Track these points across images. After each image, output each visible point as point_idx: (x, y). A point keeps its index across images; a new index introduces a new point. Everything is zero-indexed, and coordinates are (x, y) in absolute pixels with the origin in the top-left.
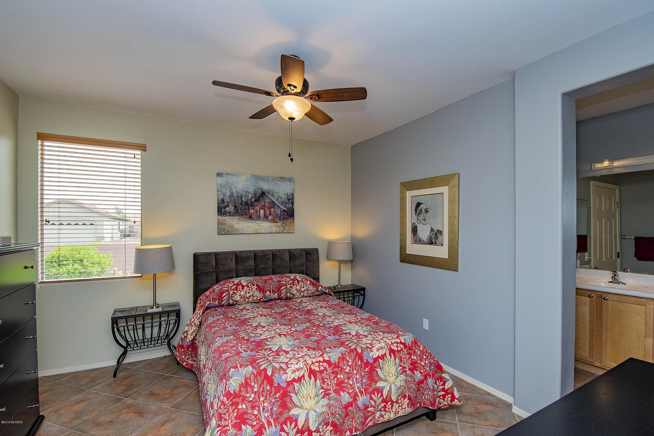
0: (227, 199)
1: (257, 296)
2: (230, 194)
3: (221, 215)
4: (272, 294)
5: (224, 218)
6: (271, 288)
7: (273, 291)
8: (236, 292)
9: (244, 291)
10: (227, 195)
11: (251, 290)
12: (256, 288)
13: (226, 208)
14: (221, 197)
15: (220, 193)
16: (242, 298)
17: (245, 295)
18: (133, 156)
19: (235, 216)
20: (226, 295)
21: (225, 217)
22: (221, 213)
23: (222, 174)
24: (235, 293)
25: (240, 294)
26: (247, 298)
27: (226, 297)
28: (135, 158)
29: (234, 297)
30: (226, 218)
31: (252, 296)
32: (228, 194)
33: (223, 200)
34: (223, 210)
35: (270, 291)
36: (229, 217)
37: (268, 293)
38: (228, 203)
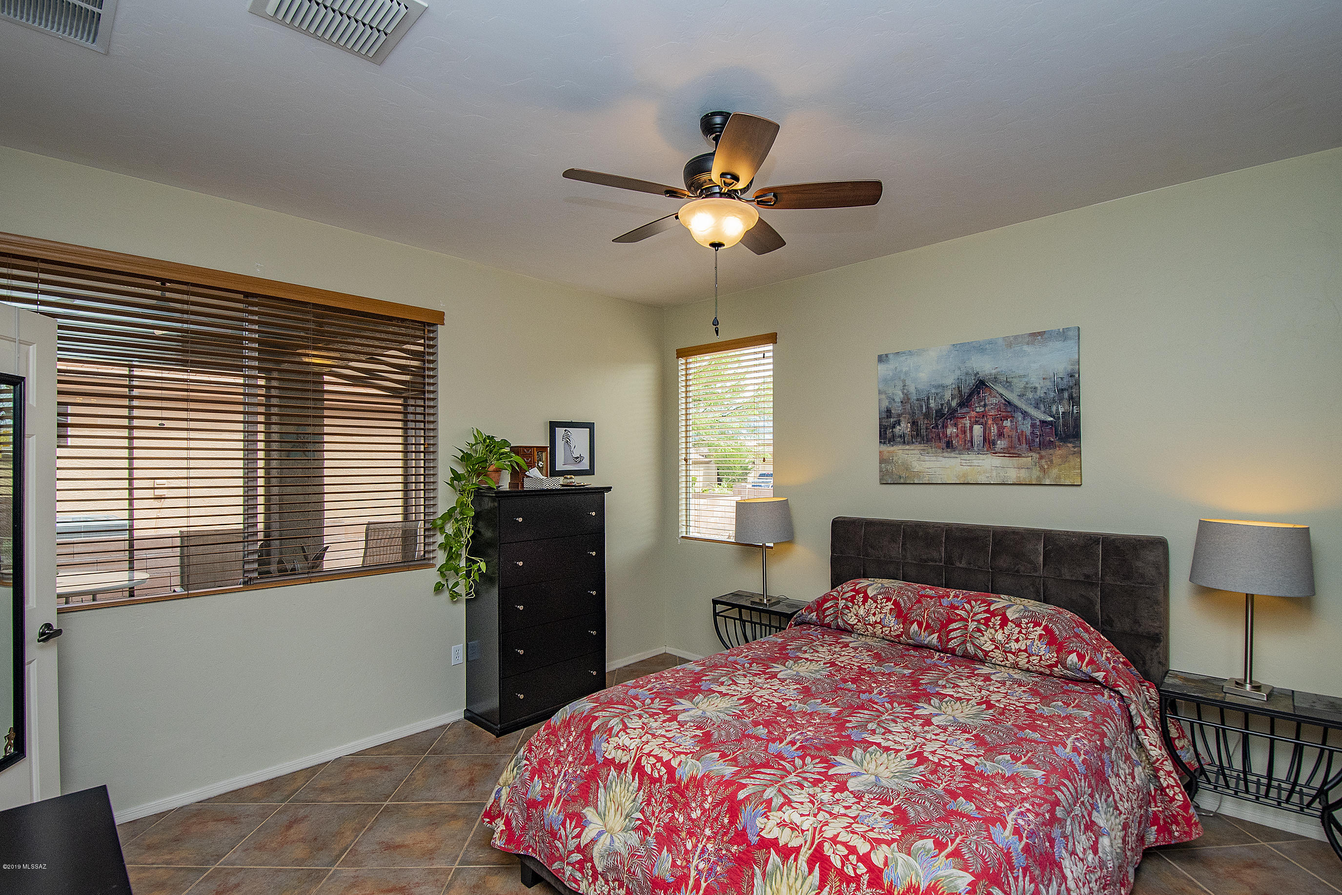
0: (897, 409)
1: (891, 627)
2: (902, 396)
3: (884, 443)
4: (924, 631)
5: (892, 449)
6: (924, 617)
7: (928, 626)
8: (850, 604)
9: (865, 608)
10: (898, 399)
11: (879, 610)
12: (891, 609)
13: (894, 427)
14: (885, 404)
15: (883, 396)
16: (859, 621)
17: (867, 617)
18: (762, 355)
19: (913, 443)
20: (832, 606)
21: (893, 446)
22: (885, 438)
23: (887, 355)
24: (848, 608)
25: (857, 613)
26: (869, 624)
27: (831, 611)
28: (764, 357)
29: (846, 614)
30: (895, 448)
31: (880, 623)
32: (899, 396)
33: (889, 411)
34: (889, 431)
35: (920, 625)
36: (900, 447)
37: (915, 626)
38: (899, 415)
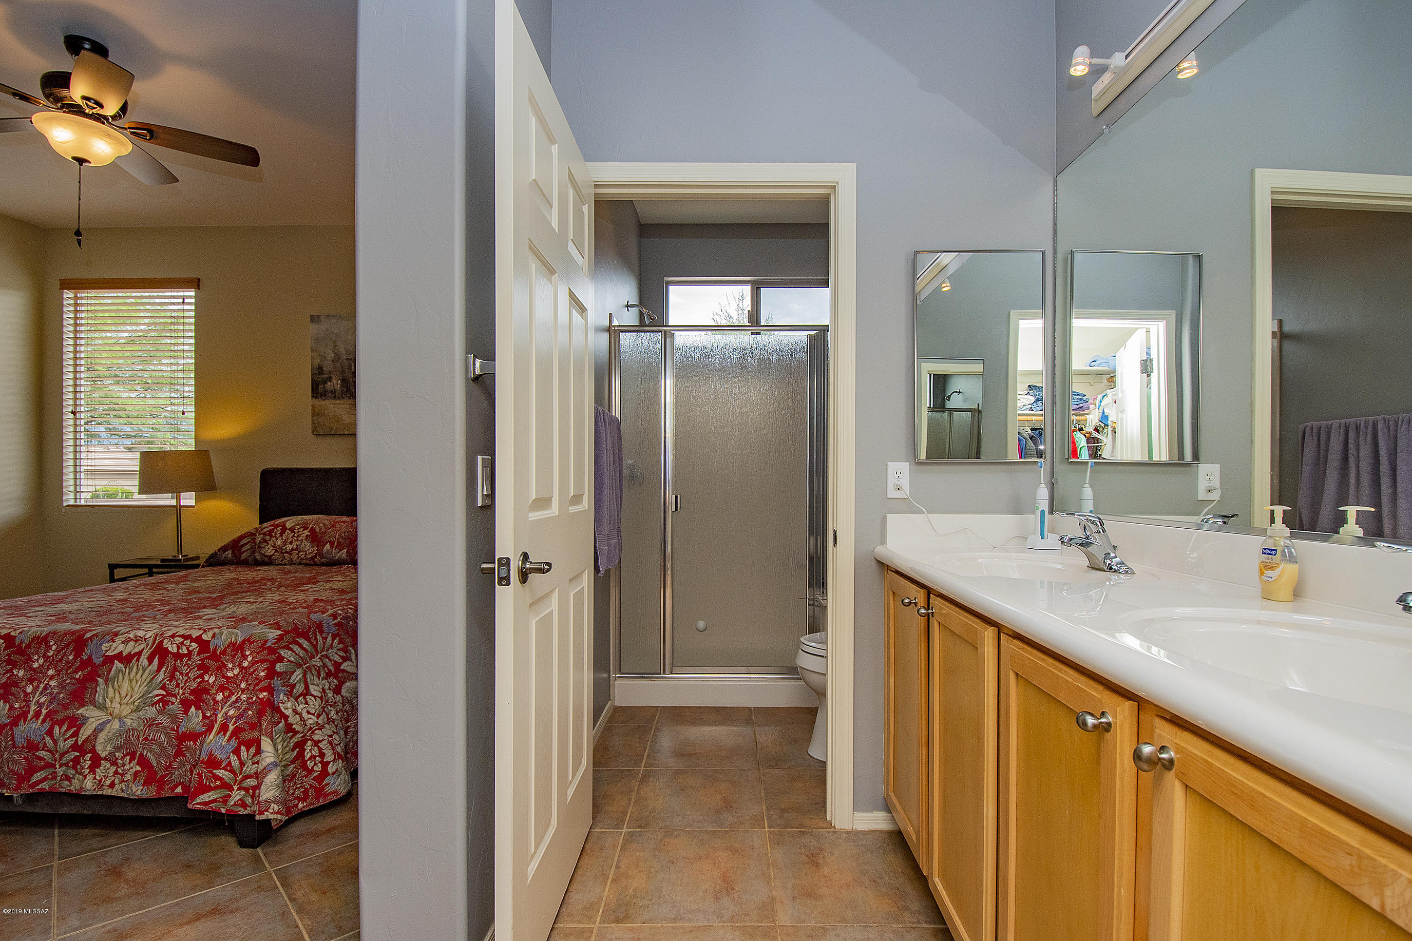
0: (328, 366)
1: (306, 551)
2: (333, 355)
3: (316, 397)
4: (335, 549)
5: (323, 403)
6: (335, 537)
7: (339, 544)
8: (268, 538)
9: (282, 539)
10: (329, 358)
11: (295, 538)
12: (307, 536)
13: (325, 383)
14: (317, 361)
15: (315, 354)
16: (276, 551)
17: (284, 546)
18: (181, 301)
19: (343, 398)
20: (249, 542)
21: (324, 400)
22: (317, 393)
23: (318, 317)
24: (265, 541)
25: (275, 544)
26: (286, 552)
27: (248, 546)
28: (183, 302)
29: (264, 548)
30: (327, 402)
31: (296, 549)
32: (330, 355)
33: (320, 368)
34: (321, 387)
35: (332, 544)
36: (331, 401)
37: (328, 546)
38: (330, 373)
